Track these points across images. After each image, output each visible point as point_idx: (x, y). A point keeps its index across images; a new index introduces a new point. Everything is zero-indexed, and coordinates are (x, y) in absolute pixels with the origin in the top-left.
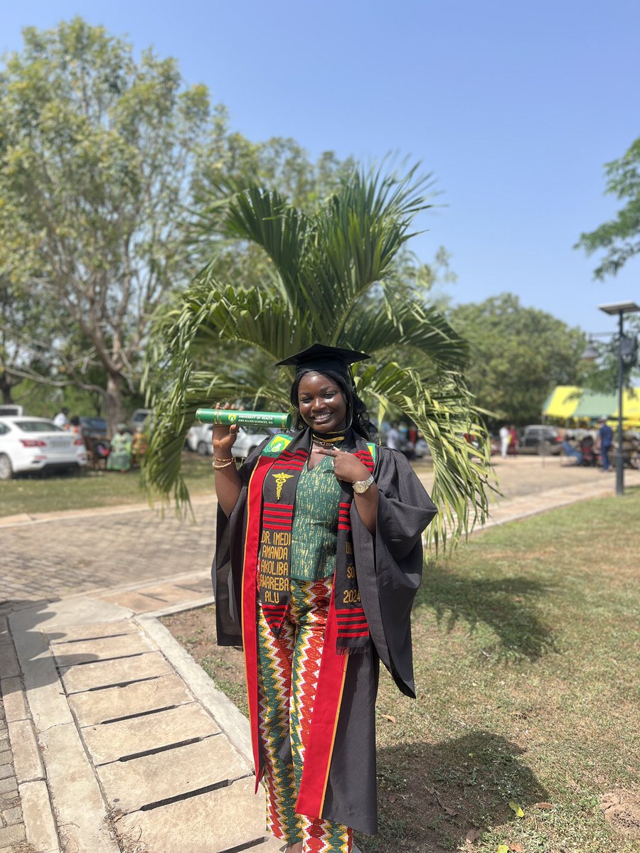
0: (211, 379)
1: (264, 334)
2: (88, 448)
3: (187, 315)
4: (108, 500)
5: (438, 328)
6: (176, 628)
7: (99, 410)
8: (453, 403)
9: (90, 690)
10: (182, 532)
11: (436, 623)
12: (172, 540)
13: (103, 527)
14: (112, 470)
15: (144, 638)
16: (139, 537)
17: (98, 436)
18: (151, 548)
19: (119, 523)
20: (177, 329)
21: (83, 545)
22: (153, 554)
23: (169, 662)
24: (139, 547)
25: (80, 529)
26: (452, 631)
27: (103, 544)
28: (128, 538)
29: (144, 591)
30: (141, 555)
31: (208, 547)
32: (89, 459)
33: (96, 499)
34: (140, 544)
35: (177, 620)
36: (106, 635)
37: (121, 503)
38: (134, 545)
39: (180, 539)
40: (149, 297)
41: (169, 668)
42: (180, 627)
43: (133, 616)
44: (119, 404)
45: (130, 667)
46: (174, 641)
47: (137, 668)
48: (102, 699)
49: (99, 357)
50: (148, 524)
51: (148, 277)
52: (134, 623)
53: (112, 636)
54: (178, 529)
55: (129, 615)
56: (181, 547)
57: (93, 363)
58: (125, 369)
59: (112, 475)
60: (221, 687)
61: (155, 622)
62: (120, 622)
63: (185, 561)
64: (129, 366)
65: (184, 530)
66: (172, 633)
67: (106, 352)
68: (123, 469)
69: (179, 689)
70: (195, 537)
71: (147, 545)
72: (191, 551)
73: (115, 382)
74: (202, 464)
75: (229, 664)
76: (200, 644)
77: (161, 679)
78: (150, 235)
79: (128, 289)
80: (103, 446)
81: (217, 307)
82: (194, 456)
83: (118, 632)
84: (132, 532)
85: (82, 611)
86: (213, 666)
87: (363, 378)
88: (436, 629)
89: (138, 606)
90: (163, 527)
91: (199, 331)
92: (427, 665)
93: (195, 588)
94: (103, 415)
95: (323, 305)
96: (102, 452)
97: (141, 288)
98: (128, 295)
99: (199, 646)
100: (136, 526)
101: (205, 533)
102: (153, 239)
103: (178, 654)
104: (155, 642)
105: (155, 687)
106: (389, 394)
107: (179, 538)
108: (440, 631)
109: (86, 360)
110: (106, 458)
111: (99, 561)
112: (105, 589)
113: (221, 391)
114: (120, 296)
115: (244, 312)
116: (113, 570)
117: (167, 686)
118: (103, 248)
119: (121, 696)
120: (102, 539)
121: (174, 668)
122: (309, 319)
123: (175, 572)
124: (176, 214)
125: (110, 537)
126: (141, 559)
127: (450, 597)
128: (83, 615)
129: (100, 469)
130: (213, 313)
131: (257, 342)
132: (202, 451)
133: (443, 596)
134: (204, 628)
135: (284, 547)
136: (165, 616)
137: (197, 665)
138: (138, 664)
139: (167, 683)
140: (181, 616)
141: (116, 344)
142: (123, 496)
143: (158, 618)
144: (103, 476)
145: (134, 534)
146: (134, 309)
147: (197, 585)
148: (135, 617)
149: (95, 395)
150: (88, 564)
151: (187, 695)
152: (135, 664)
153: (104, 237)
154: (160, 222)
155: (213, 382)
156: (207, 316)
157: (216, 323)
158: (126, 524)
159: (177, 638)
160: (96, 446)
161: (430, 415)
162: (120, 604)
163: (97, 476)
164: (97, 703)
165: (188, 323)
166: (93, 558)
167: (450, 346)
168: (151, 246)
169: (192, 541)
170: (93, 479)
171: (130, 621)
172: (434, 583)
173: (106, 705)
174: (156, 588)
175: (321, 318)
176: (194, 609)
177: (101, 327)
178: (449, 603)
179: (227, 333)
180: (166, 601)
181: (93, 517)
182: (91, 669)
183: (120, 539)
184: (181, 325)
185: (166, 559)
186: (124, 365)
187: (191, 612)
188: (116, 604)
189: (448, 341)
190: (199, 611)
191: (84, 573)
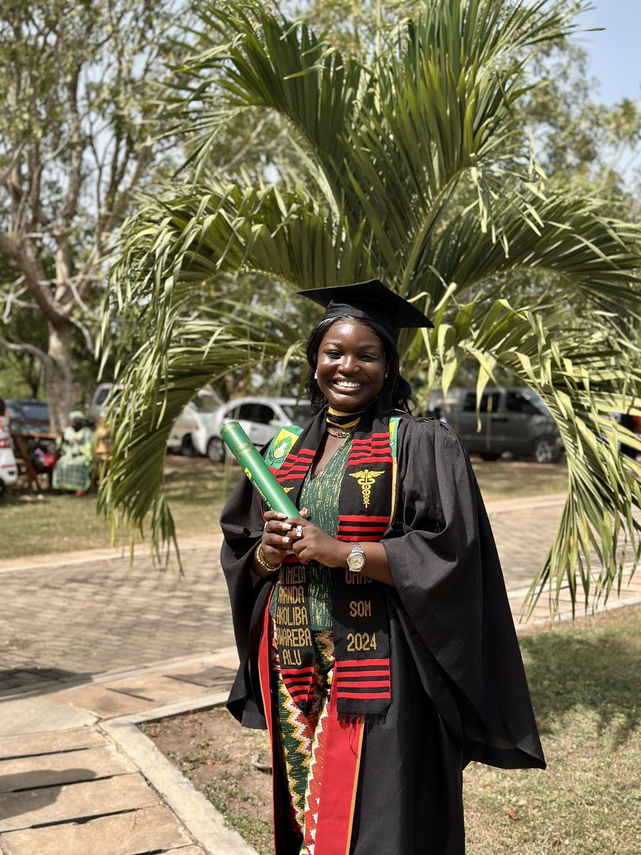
0: (212, 333)
1: (292, 260)
2: (17, 453)
3: (167, 237)
4: (55, 542)
5: (588, 238)
6: (165, 740)
7: (35, 388)
8: (602, 364)
9: (33, 827)
10: (178, 593)
11: (595, 735)
12: (162, 607)
13: (46, 586)
14: (60, 492)
15: (114, 753)
16: (108, 602)
17: (35, 432)
18: (128, 619)
19: (73, 580)
20: (152, 260)
21: (14, 617)
22: (130, 629)
23: (153, 788)
24: (109, 618)
25: (10, 591)
26: (621, 747)
27: (49, 615)
28: (88, 604)
29: (115, 685)
30: (110, 631)
31: (222, 616)
32: (20, 473)
33: (34, 540)
34: (109, 613)
35: (168, 728)
36: (55, 749)
37: (77, 548)
38: (100, 615)
39: (176, 604)
40: (115, 183)
41: (154, 797)
42: (172, 739)
43: (97, 723)
44: (69, 375)
45: (93, 796)
46: (163, 758)
47: (102, 798)
48: (50, 839)
49: (32, 293)
50: (123, 581)
51: (112, 148)
52: (100, 732)
53: (65, 752)
54: (173, 589)
55: (90, 721)
56: (177, 616)
57: (22, 304)
58: (77, 314)
59: (60, 500)
60: (233, 824)
61: (131, 731)
62: (77, 731)
63: (183, 638)
64: (85, 308)
65: (182, 590)
66: (159, 747)
67: (44, 283)
68: (79, 489)
69: (168, 827)
70: (201, 601)
71: (119, 614)
72: (193, 624)
73: (60, 337)
74: (216, 479)
75: (248, 791)
76: (204, 763)
77: (141, 813)
78: (112, 73)
79: (79, 170)
80: (45, 450)
81: (213, 222)
82: (202, 465)
83: (74, 745)
84: (96, 594)
85: (16, 715)
86: (223, 795)
87: (457, 327)
88: (594, 744)
89: (106, 707)
90: (147, 585)
91: (186, 260)
92: (571, 797)
93: (197, 680)
94: (42, 396)
95: (388, 208)
96: (44, 460)
97: (100, 168)
98: (79, 179)
99: (202, 767)
100: (101, 584)
101: (217, 595)
102: (119, 78)
103: (167, 777)
104: (132, 759)
105: (132, 824)
106: (498, 352)
107: (174, 602)
108: (601, 746)
109: (10, 298)
110: (49, 470)
111: (42, 641)
112: (53, 682)
113: (228, 352)
114: (65, 183)
115: (257, 228)
116: (64, 654)
117: (149, 823)
118: (32, 99)
119: (79, 836)
120: (47, 605)
121: (161, 796)
122: (366, 233)
123: (166, 656)
124: (158, 31)
125: (59, 603)
126: (110, 637)
127: (627, 694)
128: (17, 721)
129: (40, 491)
130: (207, 232)
131: (281, 272)
132: (215, 454)
133: (614, 693)
134: (211, 739)
135: (298, 586)
136: (149, 722)
137: (198, 793)
138: (103, 791)
139: (149, 818)
140: (175, 722)
141: (61, 269)
142: (80, 537)
143: (138, 724)
144: (45, 502)
145: (97, 597)
146: (91, 204)
147: (200, 675)
148: (101, 724)
149: (27, 360)
150: (24, 645)
151: (180, 836)
152: (100, 792)
153: (34, 79)
154: (130, 47)
155: (215, 337)
156: (198, 236)
157: (213, 246)
158: (85, 581)
159: (167, 754)
160: (32, 450)
161: (559, 383)
162: (77, 705)
163: (34, 502)
164: (44, 844)
165: (167, 251)
166: (31, 637)
167: (606, 266)
168: (115, 93)
169: (195, 606)
170: (29, 508)
171: (93, 729)
172: (603, 672)
173: (56, 848)
174: (134, 680)
175: (386, 229)
176: (195, 711)
177: (34, 240)
178: (622, 704)
179: (229, 260)
180: (150, 700)
181: (29, 572)
182: (33, 798)
183: (77, 606)
184: (157, 254)
185: (152, 636)
186: (76, 306)
187: (191, 717)
188: (70, 705)
189: (603, 257)
190: (205, 715)
191: (17, 659)
